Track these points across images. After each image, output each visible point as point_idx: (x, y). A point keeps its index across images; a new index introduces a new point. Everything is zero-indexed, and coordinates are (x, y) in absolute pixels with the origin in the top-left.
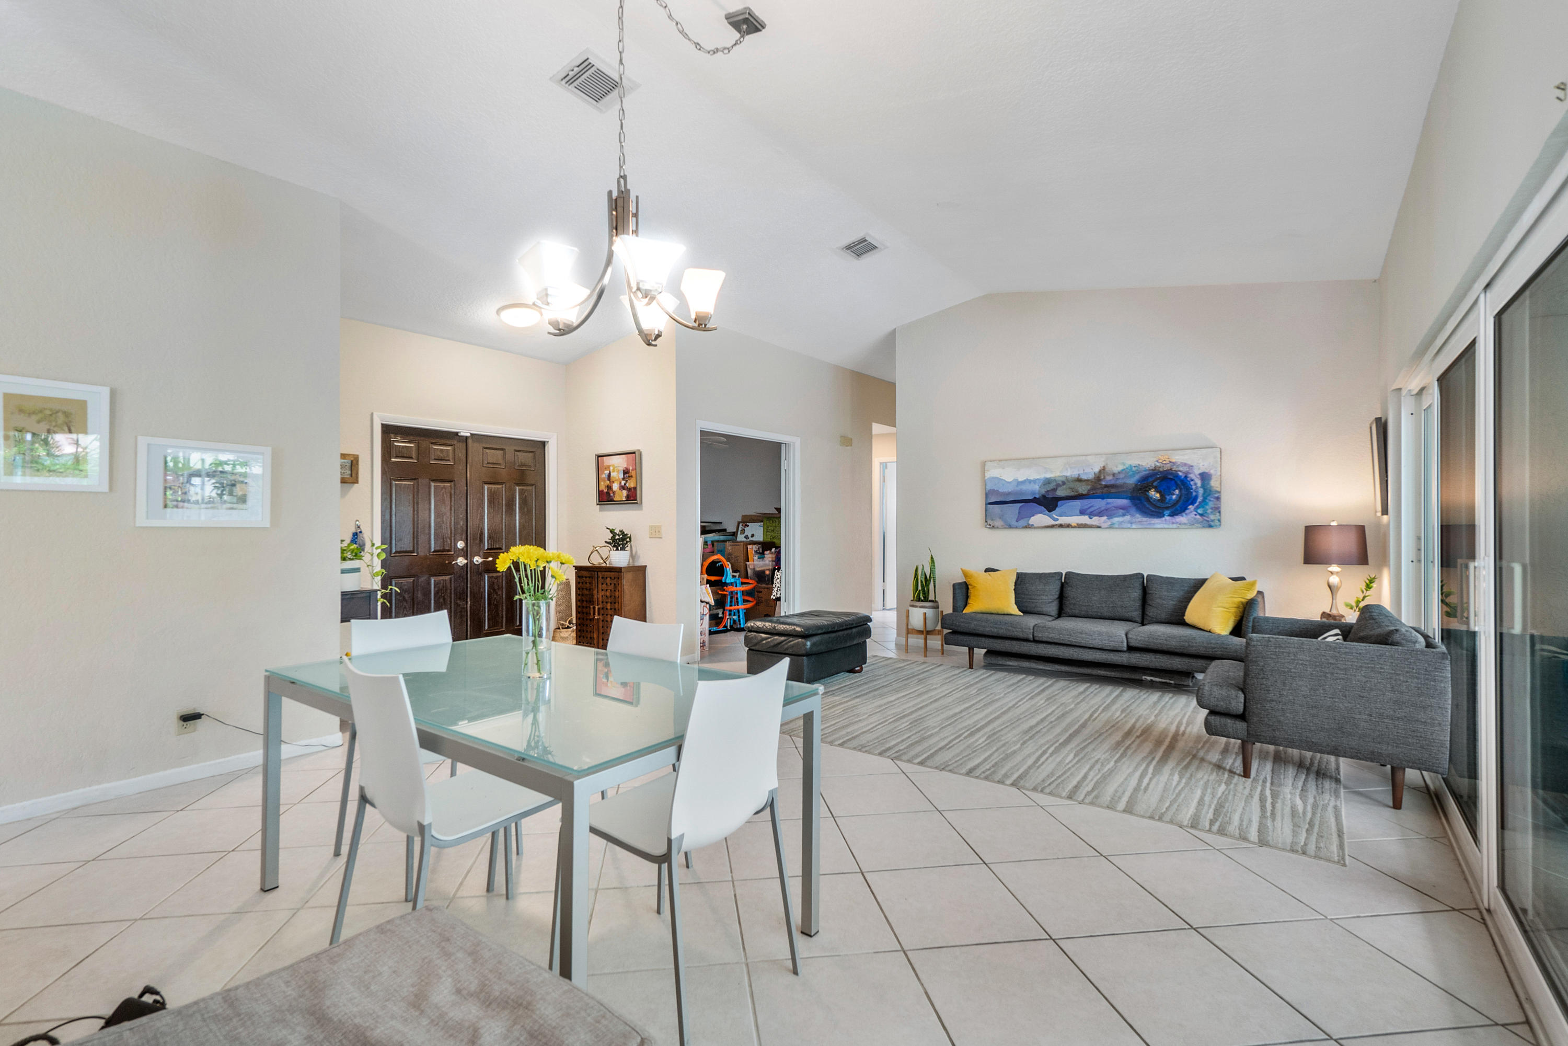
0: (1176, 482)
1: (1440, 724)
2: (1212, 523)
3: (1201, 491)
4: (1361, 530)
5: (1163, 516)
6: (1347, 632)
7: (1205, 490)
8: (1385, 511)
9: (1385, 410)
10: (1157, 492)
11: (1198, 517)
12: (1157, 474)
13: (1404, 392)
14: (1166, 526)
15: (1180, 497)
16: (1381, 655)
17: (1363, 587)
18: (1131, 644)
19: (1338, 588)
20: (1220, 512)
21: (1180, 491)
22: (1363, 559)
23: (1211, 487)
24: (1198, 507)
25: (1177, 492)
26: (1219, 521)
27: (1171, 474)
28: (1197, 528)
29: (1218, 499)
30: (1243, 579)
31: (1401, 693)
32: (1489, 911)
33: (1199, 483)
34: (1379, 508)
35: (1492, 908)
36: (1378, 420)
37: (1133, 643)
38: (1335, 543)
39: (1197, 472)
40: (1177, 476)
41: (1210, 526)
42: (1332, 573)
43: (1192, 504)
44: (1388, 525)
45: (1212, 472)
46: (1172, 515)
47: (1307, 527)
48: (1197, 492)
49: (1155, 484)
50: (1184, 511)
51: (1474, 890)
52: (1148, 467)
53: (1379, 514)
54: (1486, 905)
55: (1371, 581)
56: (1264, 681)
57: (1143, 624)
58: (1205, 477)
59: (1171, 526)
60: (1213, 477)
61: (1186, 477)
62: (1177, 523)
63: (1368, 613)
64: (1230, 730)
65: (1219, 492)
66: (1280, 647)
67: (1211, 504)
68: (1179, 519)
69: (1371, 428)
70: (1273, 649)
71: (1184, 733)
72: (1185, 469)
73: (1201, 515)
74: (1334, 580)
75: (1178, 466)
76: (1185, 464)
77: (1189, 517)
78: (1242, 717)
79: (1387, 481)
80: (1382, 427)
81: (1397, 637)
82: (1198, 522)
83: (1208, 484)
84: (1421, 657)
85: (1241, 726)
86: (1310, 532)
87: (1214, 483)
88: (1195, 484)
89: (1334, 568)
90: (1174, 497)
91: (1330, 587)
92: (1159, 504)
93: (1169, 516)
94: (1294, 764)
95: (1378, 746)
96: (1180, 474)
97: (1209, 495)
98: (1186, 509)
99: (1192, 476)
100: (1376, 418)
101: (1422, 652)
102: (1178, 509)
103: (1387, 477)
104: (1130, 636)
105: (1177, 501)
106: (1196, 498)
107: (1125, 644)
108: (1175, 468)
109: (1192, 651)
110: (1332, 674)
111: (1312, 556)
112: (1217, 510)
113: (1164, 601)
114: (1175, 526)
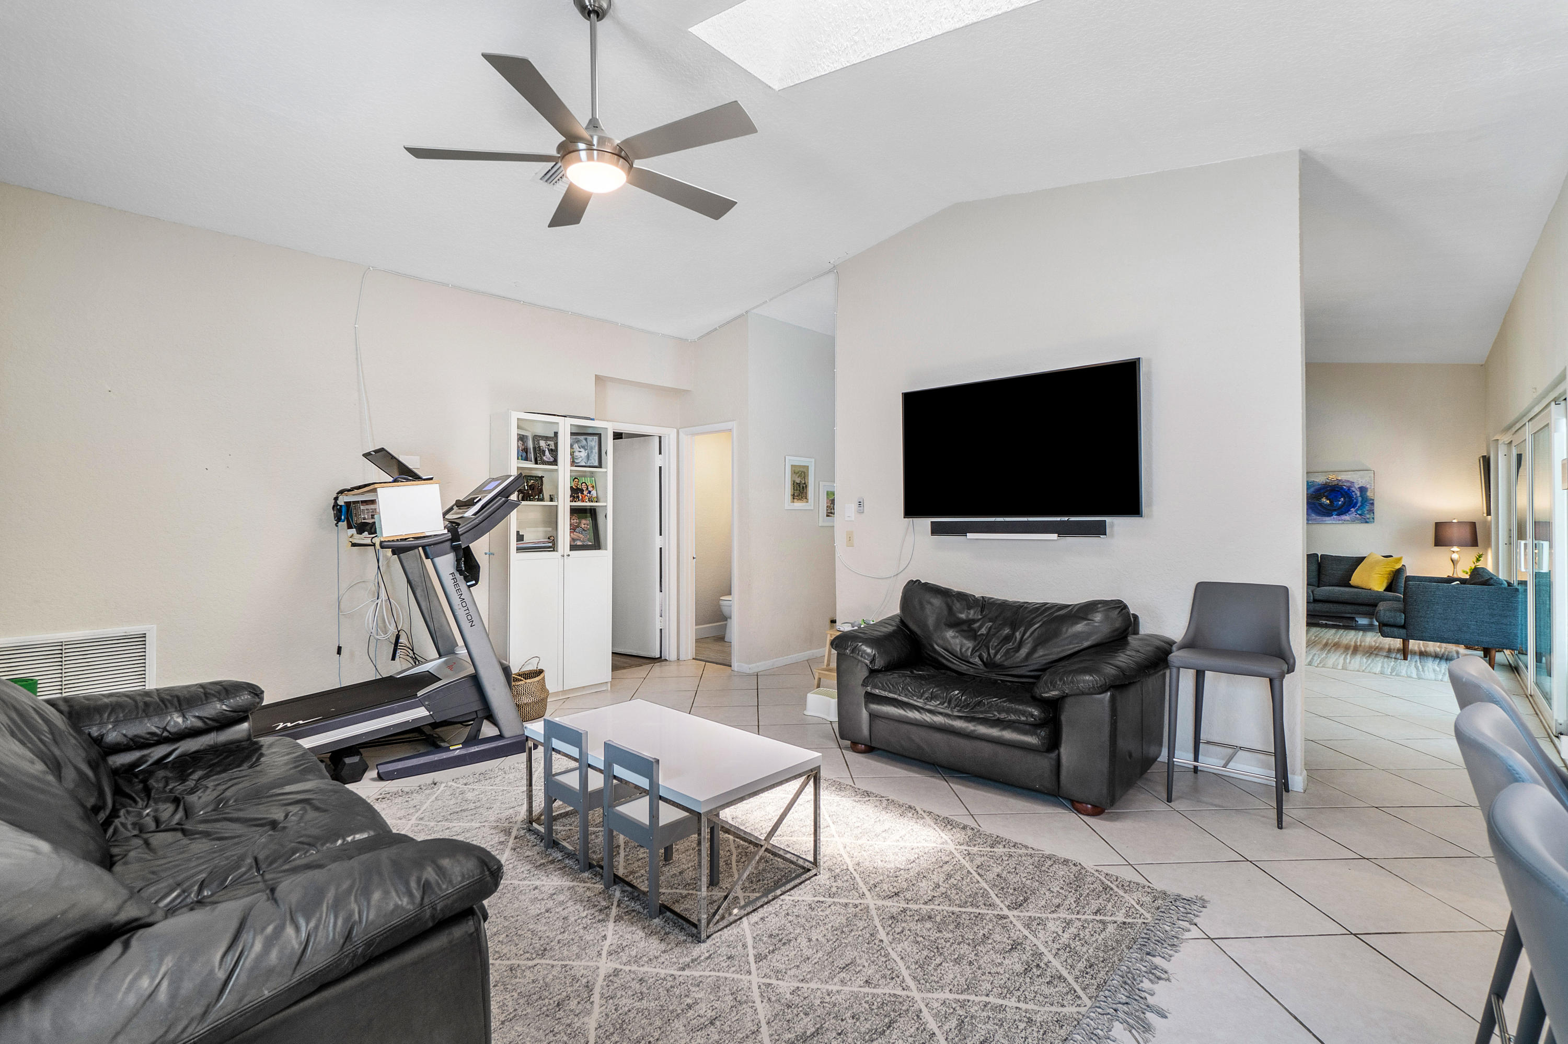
0: (1341, 493)
1: (1514, 625)
2: (1368, 520)
3: (1360, 499)
4: (1473, 525)
5: (1332, 516)
6: (1463, 582)
7: (1363, 498)
8: (1489, 513)
9: (1489, 452)
10: (1328, 499)
11: (1358, 516)
12: (1327, 487)
13: (1500, 442)
14: (1334, 522)
15: (1344, 503)
16: (1483, 591)
17: (1475, 560)
18: (1316, 598)
19: (1458, 561)
20: (1373, 513)
21: (1345, 499)
22: (1474, 543)
23: (1367, 496)
24: (1357, 510)
25: (1342, 499)
26: (1373, 518)
27: (1338, 487)
28: (1356, 523)
29: (1373, 504)
30: (1391, 556)
31: (1494, 609)
32: (1531, 696)
33: (1358, 494)
34: (1485, 511)
35: (1532, 694)
36: (1484, 457)
37: (1317, 597)
38: (1455, 533)
39: (1357, 486)
40: (1342, 489)
41: (1367, 522)
42: (1454, 552)
43: (1354, 507)
44: (1491, 522)
45: (1368, 486)
46: (1338, 515)
47: (1437, 524)
48: (1357, 500)
49: (1325, 494)
50: (1347, 512)
51: (1524, 687)
52: (1320, 482)
53: (1485, 515)
54: (1529, 693)
55: (1480, 556)
56: (1416, 607)
57: (1318, 587)
58: (1363, 490)
59: (1338, 522)
60: (1369, 490)
61: (1349, 489)
62: (1342, 520)
63: (1476, 572)
64: (1396, 634)
65: (1373, 500)
66: (1426, 588)
67: (1367, 508)
68: (1344, 517)
69: (1480, 460)
70: (1421, 589)
71: (1360, 645)
72: (1348, 484)
73: (1360, 515)
74: (1455, 556)
75: (1342, 483)
76: (1348, 481)
77: (1351, 516)
78: (1403, 627)
79: (1490, 495)
80: (1486, 462)
81: (1492, 581)
82: (1357, 519)
83: (1365, 494)
84: (1504, 591)
85: (1403, 631)
86: (1439, 526)
87: (1369, 494)
88: (1356, 494)
89: (1455, 549)
90: (1340, 503)
91: (1452, 561)
92: (1329, 508)
93: (1336, 515)
94: (1432, 656)
95: (1481, 637)
96: (1345, 487)
97: (1366, 502)
98: (1349, 510)
99: (1353, 489)
100: (1483, 456)
101: (1505, 588)
102: (1342, 511)
103: (1490, 492)
104: (1315, 593)
105: (1342, 506)
106: (1356, 503)
107: (1312, 598)
108: (1340, 484)
109: (1359, 601)
110: (1455, 601)
111: (1440, 541)
112: (1372, 511)
113: (1337, 572)
114: (1340, 522)
